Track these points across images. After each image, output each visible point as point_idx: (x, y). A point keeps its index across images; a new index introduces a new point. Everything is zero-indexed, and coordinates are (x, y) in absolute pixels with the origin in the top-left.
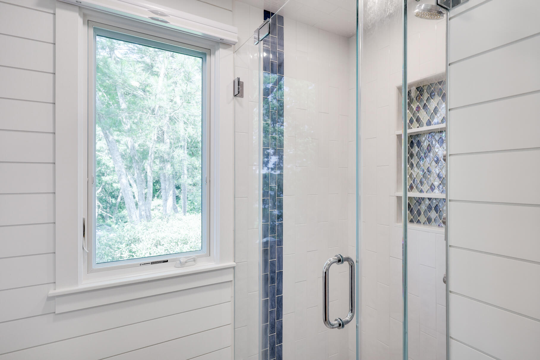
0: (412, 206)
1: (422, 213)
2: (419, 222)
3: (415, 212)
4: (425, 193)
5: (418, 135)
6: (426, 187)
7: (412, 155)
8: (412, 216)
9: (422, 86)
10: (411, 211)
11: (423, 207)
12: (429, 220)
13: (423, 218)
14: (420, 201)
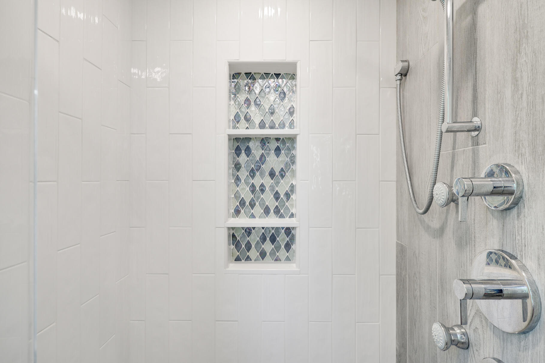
0: (238, 238)
1: (253, 246)
2: (248, 259)
3: (243, 246)
4: (257, 219)
5: (248, 139)
6: (258, 210)
7: (237, 167)
8: (238, 252)
9: (253, 73)
10: (238, 245)
11: (254, 239)
12: (263, 255)
13: (253, 253)
14: (248, 231)
